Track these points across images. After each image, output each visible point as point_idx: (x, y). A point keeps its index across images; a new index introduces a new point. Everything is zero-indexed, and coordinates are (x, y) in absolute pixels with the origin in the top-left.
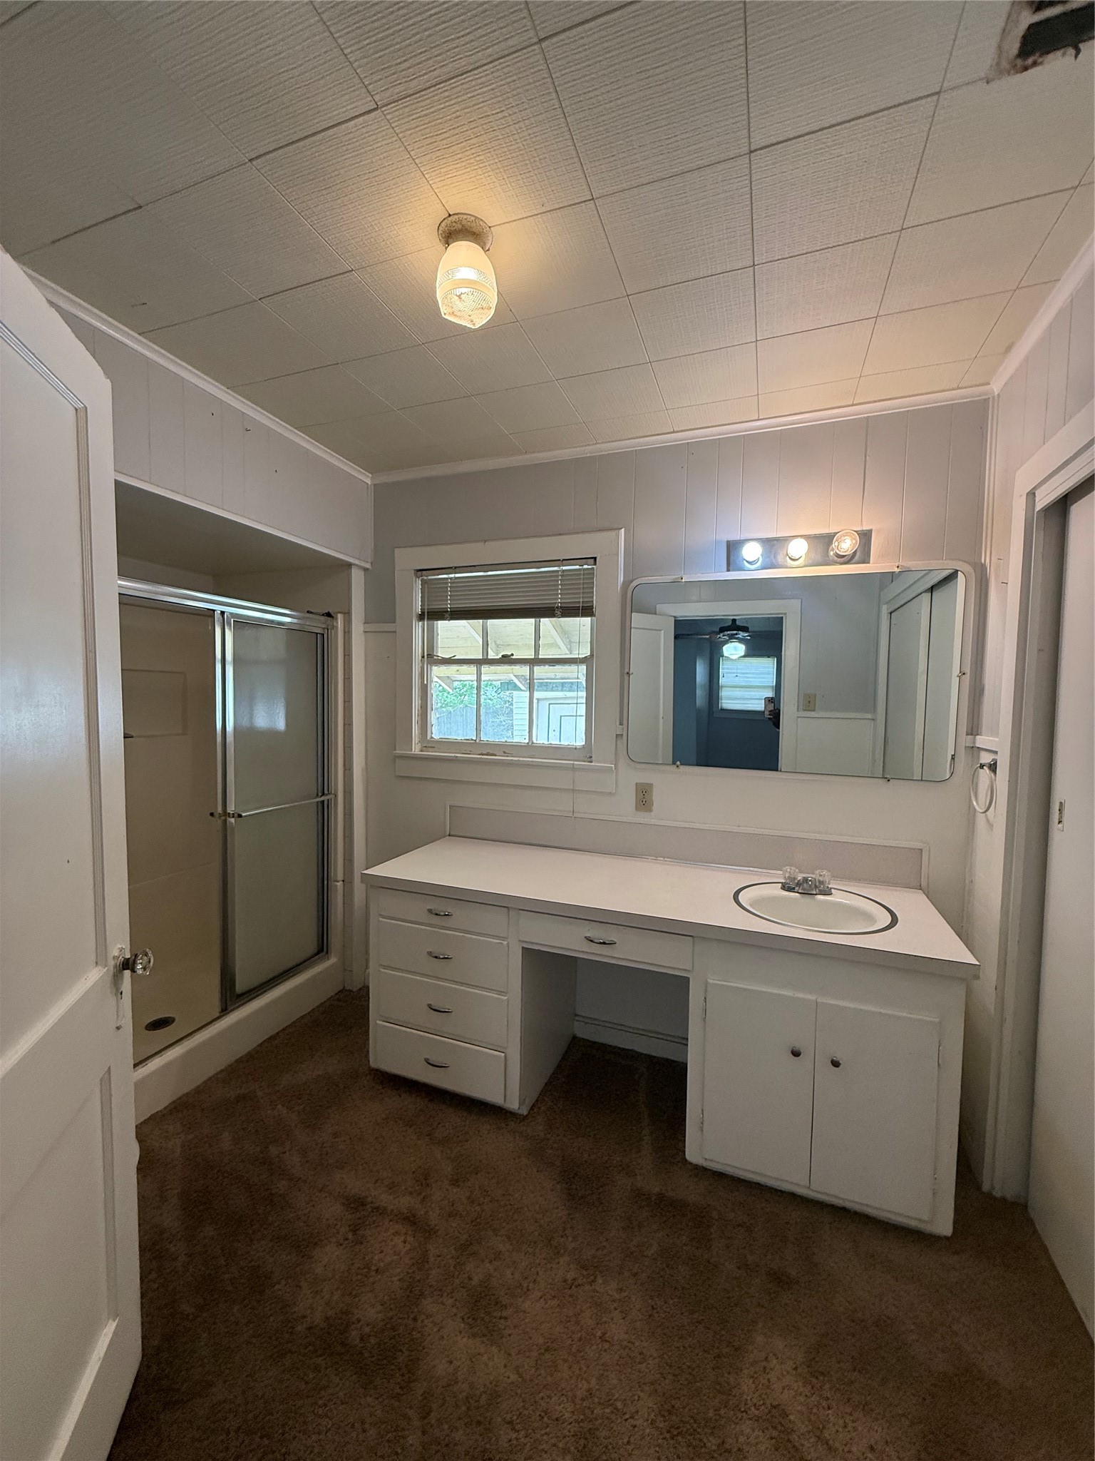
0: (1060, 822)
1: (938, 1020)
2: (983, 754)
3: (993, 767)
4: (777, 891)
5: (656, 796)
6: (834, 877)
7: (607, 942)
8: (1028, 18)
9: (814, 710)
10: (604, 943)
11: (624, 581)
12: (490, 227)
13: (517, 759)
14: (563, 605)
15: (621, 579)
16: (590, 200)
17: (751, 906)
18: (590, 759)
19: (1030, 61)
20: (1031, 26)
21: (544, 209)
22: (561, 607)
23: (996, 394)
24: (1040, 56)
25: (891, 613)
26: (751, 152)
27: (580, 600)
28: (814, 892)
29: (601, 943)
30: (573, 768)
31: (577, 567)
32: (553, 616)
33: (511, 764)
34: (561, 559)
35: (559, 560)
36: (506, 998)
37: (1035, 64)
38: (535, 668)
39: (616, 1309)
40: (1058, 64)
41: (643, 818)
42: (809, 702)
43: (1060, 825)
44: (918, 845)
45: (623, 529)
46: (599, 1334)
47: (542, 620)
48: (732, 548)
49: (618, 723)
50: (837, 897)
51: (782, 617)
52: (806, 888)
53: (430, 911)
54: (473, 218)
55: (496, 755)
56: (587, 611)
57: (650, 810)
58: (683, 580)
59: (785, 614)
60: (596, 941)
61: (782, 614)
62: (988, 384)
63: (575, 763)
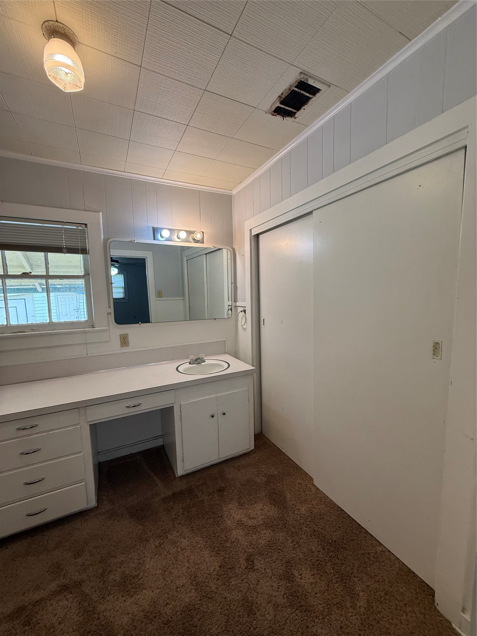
0: (264, 325)
1: (247, 388)
2: (239, 308)
3: (245, 311)
4: (188, 365)
5: (130, 339)
6: (206, 356)
7: (136, 405)
8: (278, 104)
9: (162, 297)
10: (135, 406)
11: (103, 239)
12: (79, 42)
13: (46, 332)
14: (66, 247)
15: (102, 237)
16: (139, 66)
17: (184, 371)
18: (93, 326)
19: (275, 114)
20: (278, 106)
21: (115, 55)
22: (66, 248)
23: (234, 194)
24: (277, 114)
25: (187, 260)
26: (205, 90)
27: (79, 245)
28: (201, 362)
29: (133, 407)
30: (85, 332)
31: (75, 227)
32: (62, 252)
33: (42, 335)
34: (65, 221)
35: (63, 222)
36: (82, 454)
37: (275, 115)
38: (49, 280)
39: (180, 538)
40: (279, 118)
41: (125, 350)
42: (160, 294)
43: (264, 326)
44: (224, 339)
45: (101, 213)
46: (180, 550)
47: (48, 253)
48: (155, 231)
49: (108, 307)
50: (207, 362)
51: (145, 259)
52: (198, 361)
53: (19, 429)
54: (72, 33)
55: (26, 332)
56: (83, 251)
57: (128, 346)
58: (136, 242)
59: (147, 257)
60: (130, 406)
61: (145, 257)
62: (232, 191)
63: (86, 329)
